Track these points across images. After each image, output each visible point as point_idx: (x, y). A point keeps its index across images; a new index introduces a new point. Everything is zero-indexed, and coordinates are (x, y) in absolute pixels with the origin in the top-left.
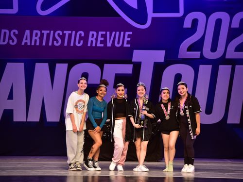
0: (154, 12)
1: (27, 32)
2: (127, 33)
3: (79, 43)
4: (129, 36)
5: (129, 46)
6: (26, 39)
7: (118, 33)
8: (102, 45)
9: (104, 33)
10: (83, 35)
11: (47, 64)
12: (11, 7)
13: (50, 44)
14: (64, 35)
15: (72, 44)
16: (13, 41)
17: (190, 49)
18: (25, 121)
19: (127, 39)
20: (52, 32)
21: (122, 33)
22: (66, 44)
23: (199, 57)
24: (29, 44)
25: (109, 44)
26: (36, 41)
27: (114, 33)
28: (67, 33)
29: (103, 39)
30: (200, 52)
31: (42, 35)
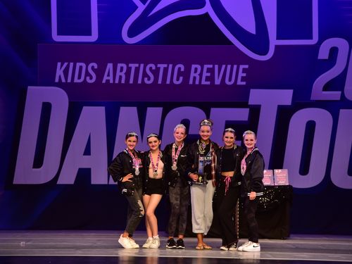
0: (279, 38)
1: (110, 66)
2: (242, 67)
3: (178, 80)
4: (244, 70)
5: (244, 83)
6: (108, 75)
7: (229, 67)
8: (208, 83)
9: (211, 66)
10: (182, 70)
11: (135, 109)
12: (89, 33)
13: (140, 82)
14: (158, 69)
15: (168, 82)
16: (91, 78)
17: (327, 87)
18: (107, 183)
19: (241, 74)
20: (142, 65)
21: (235, 67)
22: (160, 82)
23: (339, 99)
24: (111, 82)
25: (218, 82)
26: (121, 77)
27: (224, 66)
28: (162, 66)
29: (209, 74)
30: (340, 92)
31: (129, 69)
